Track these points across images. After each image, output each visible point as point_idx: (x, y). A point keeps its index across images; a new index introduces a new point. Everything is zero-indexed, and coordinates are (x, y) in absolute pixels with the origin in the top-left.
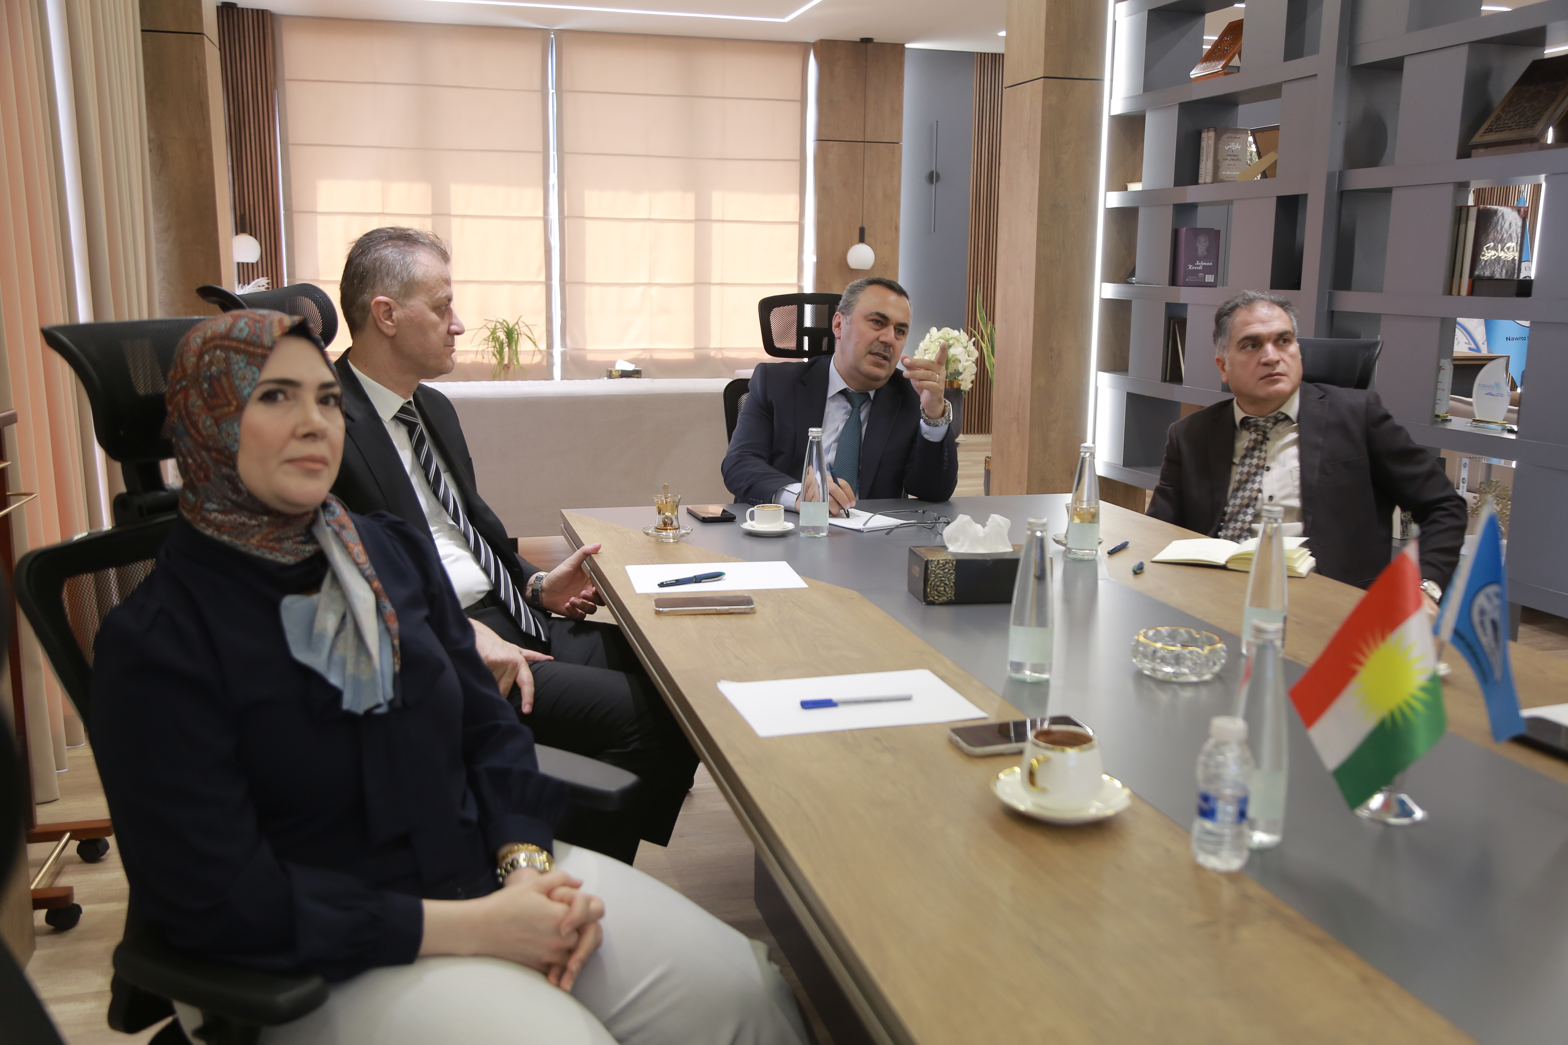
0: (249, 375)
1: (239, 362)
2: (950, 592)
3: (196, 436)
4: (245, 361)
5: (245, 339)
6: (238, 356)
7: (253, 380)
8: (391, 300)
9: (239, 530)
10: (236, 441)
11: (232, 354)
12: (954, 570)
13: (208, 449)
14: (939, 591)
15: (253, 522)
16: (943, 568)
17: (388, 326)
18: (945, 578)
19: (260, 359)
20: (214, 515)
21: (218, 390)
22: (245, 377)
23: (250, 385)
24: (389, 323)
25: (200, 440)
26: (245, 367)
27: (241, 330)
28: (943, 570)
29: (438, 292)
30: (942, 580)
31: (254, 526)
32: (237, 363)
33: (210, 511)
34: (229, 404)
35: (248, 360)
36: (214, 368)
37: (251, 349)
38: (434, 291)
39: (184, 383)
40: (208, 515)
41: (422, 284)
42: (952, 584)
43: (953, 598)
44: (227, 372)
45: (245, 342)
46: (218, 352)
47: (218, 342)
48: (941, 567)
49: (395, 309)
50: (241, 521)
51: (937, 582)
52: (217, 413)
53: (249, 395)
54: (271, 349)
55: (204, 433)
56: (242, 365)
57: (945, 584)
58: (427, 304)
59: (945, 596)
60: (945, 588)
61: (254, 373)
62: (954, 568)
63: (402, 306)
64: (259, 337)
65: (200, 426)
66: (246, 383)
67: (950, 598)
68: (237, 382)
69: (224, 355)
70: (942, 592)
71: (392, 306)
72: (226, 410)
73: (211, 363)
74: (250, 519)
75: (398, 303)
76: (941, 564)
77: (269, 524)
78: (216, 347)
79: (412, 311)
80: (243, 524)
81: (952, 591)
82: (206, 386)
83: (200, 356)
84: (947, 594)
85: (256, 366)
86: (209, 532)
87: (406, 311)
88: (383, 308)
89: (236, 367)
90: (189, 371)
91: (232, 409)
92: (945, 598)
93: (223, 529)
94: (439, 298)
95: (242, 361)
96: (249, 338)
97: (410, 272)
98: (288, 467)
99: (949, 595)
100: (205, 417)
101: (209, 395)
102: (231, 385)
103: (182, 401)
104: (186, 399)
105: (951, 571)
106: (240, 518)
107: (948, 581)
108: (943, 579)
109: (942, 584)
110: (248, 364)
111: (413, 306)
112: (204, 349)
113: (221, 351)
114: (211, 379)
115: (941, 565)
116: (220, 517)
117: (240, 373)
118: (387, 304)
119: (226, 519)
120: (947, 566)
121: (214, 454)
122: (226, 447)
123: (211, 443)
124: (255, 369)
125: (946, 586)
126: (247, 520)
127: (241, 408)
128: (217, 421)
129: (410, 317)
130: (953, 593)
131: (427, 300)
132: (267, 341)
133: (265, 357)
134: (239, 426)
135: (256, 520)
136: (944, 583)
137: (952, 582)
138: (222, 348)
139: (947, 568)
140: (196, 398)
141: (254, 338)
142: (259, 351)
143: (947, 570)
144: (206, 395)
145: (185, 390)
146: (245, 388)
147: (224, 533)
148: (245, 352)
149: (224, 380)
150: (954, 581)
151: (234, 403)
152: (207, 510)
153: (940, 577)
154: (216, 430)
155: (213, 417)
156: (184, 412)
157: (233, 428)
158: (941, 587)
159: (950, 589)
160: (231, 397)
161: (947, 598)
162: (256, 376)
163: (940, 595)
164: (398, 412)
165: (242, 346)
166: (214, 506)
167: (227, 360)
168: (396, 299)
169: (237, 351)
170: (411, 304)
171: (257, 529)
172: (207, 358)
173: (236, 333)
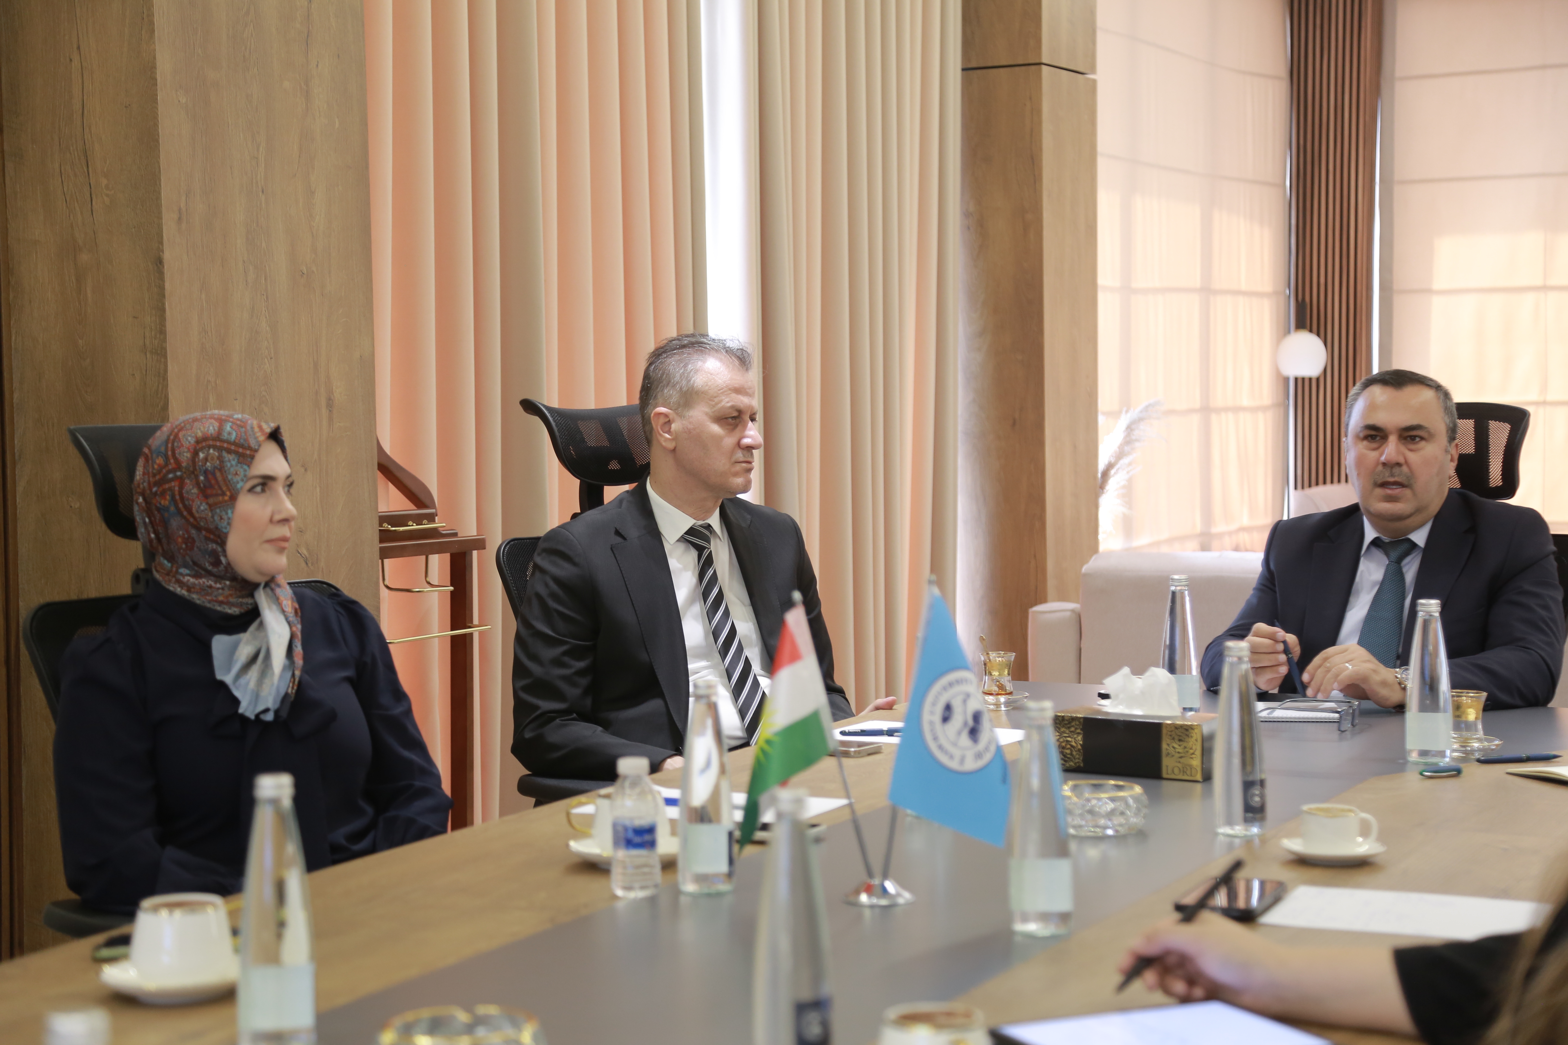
0: (241, 472)
1: (231, 461)
2: (1077, 756)
3: (188, 517)
4: (236, 460)
5: (235, 442)
6: (229, 455)
7: (245, 476)
8: (669, 411)
9: (204, 591)
10: (229, 524)
11: (225, 454)
12: (1081, 729)
13: (199, 529)
14: (1065, 753)
15: (218, 586)
16: (1068, 726)
17: (667, 439)
18: (1071, 738)
19: (249, 460)
20: (187, 578)
21: (213, 482)
22: (236, 474)
23: (242, 480)
24: (667, 436)
25: (192, 520)
26: (237, 466)
27: (229, 434)
28: (1069, 728)
29: (721, 401)
30: (1067, 741)
31: (218, 589)
32: (229, 461)
33: (183, 575)
34: (224, 494)
35: (238, 460)
36: (208, 464)
37: (241, 450)
38: (716, 400)
39: (179, 473)
40: (182, 578)
41: (702, 393)
42: (1080, 747)
43: (1082, 765)
44: (221, 469)
45: (234, 443)
46: (211, 451)
47: (211, 443)
48: (1066, 724)
49: (674, 421)
50: (208, 584)
51: (1062, 742)
52: (211, 501)
53: (242, 488)
54: (256, 451)
55: (197, 515)
56: (234, 463)
57: (1072, 746)
58: (707, 414)
59: (1072, 761)
60: (1071, 751)
61: (245, 471)
62: (1081, 727)
63: (681, 416)
64: (246, 440)
65: (194, 510)
66: (238, 478)
67: (1078, 764)
68: (230, 477)
69: (217, 454)
70: (1069, 756)
71: (671, 417)
72: (220, 498)
73: (206, 459)
74: (216, 583)
75: (677, 414)
76: (1067, 720)
77: (230, 587)
78: (209, 447)
79: (690, 423)
80: (210, 587)
81: (1079, 755)
82: (202, 478)
83: (195, 453)
84: (1075, 759)
85: (246, 464)
86: (179, 590)
87: (684, 422)
88: (662, 420)
89: (229, 465)
90: (184, 465)
91: (226, 498)
92: (1072, 763)
93: (192, 590)
94: (723, 407)
95: (234, 460)
96: (237, 441)
97: (690, 381)
98: (267, 546)
99: (1077, 761)
100: (199, 503)
101: (205, 486)
102: (225, 480)
103: (177, 488)
104: (181, 487)
105: (1079, 731)
106: (208, 582)
107: (1075, 743)
108: (1069, 739)
109: (1068, 746)
110: (239, 462)
111: (692, 417)
112: (198, 448)
113: (214, 450)
114: (206, 472)
115: (1066, 722)
116: (192, 580)
117: (232, 469)
118: (666, 415)
119: (197, 582)
120: (1073, 724)
121: (204, 533)
122: (217, 528)
123: (202, 524)
124: (245, 467)
125: (1072, 749)
126: (212, 583)
127: (233, 498)
128: (211, 507)
129: (687, 429)
130: (1081, 759)
131: (707, 410)
132: (253, 443)
133: (252, 457)
134: (232, 513)
135: (220, 584)
136: (1070, 745)
137: (1080, 744)
138: (215, 447)
139: (1073, 726)
140: (191, 487)
141: (242, 441)
142: (248, 452)
143: (1073, 729)
144: (202, 485)
145: (181, 480)
146: (238, 483)
147: (194, 593)
148: (236, 453)
149: (218, 474)
150: (1081, 742)
151: (228, 493)
152: (181, 574)
153: (1065, 737)
154: (210, 514)
155: (207, 503)
156: (177, 497)
157: (227, 514)
158: (1068, 749)
159: (1078, 752)
160: (224, 489)
161: (1075, 764)
162: (247, 473)
163: (1066, 759)
164: (684, 534)
165: (233, 447)
166: (187, 572)
167: (220, 458)
168: (675, 410)
169: (229, 451)
170: (690, 415)
171: (220, 591)
172: (201, 455)
173: (225, 436)
